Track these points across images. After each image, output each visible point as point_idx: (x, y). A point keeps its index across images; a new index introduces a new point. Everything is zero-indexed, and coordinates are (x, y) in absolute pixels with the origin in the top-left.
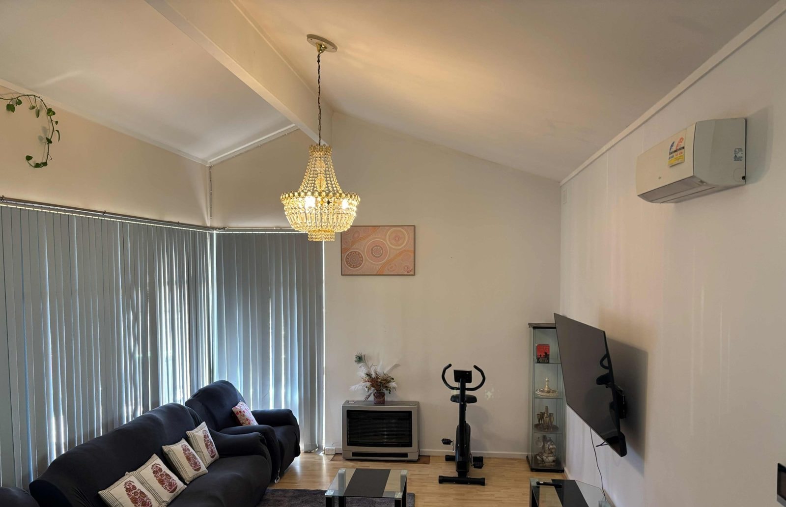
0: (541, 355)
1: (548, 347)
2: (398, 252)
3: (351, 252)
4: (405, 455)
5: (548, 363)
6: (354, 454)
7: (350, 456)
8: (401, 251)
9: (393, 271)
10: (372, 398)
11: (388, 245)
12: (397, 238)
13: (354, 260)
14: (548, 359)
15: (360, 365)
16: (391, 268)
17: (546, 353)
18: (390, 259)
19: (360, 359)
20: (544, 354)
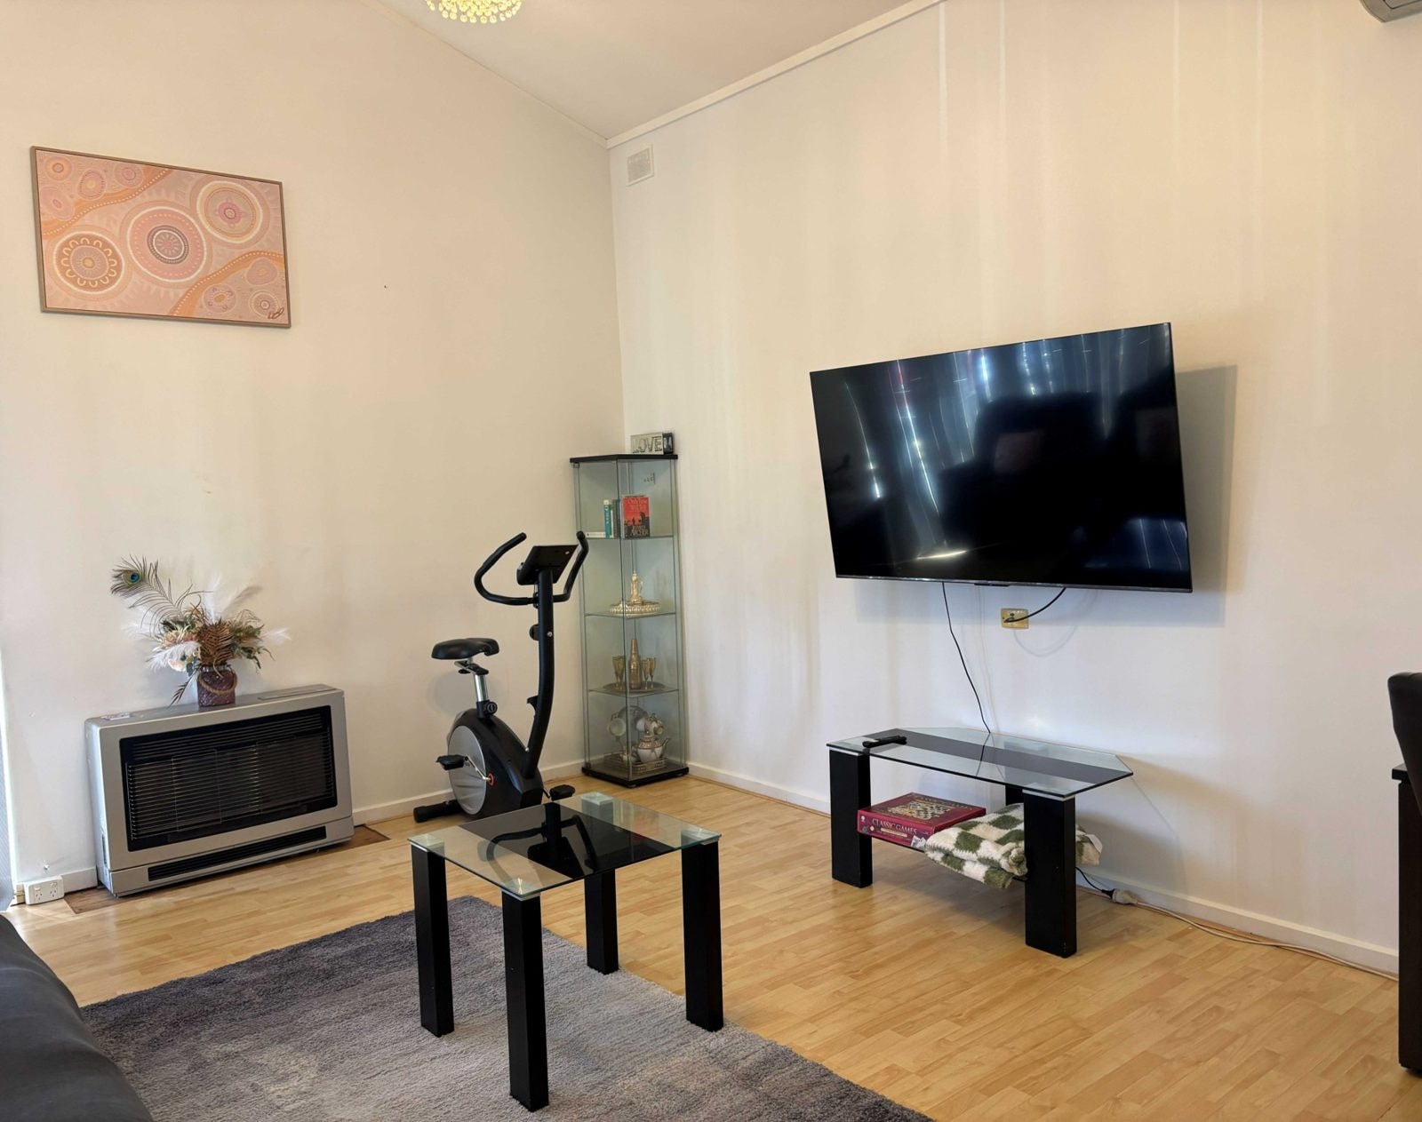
0: (634, 521)
1: (645, 502)
2: (237, 253)
3: (78, 238)
4: (320, 833)
5: (648, 536)
6: (154, 873)
7: (144, 882)
8: (245, 251)
9: (226, 308)
10: (193, 692)
11: (203, 229)
12: (230, 213)
13: (89, 263)
14: (648, 527)
15: (132, 600)
16: (220, 299)
17: (643, 515)
18: (212, 270)
19: (132, 580)
20: (640, 518)
